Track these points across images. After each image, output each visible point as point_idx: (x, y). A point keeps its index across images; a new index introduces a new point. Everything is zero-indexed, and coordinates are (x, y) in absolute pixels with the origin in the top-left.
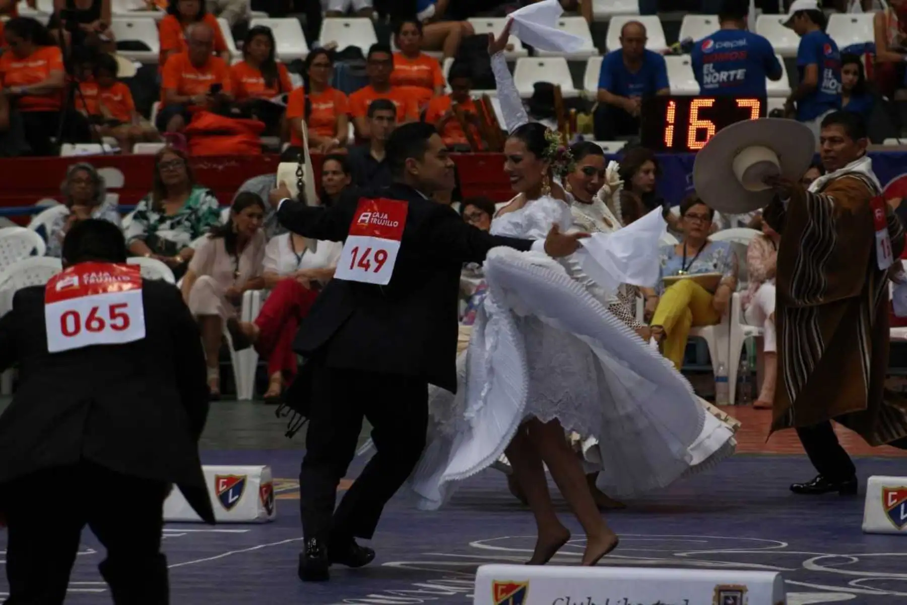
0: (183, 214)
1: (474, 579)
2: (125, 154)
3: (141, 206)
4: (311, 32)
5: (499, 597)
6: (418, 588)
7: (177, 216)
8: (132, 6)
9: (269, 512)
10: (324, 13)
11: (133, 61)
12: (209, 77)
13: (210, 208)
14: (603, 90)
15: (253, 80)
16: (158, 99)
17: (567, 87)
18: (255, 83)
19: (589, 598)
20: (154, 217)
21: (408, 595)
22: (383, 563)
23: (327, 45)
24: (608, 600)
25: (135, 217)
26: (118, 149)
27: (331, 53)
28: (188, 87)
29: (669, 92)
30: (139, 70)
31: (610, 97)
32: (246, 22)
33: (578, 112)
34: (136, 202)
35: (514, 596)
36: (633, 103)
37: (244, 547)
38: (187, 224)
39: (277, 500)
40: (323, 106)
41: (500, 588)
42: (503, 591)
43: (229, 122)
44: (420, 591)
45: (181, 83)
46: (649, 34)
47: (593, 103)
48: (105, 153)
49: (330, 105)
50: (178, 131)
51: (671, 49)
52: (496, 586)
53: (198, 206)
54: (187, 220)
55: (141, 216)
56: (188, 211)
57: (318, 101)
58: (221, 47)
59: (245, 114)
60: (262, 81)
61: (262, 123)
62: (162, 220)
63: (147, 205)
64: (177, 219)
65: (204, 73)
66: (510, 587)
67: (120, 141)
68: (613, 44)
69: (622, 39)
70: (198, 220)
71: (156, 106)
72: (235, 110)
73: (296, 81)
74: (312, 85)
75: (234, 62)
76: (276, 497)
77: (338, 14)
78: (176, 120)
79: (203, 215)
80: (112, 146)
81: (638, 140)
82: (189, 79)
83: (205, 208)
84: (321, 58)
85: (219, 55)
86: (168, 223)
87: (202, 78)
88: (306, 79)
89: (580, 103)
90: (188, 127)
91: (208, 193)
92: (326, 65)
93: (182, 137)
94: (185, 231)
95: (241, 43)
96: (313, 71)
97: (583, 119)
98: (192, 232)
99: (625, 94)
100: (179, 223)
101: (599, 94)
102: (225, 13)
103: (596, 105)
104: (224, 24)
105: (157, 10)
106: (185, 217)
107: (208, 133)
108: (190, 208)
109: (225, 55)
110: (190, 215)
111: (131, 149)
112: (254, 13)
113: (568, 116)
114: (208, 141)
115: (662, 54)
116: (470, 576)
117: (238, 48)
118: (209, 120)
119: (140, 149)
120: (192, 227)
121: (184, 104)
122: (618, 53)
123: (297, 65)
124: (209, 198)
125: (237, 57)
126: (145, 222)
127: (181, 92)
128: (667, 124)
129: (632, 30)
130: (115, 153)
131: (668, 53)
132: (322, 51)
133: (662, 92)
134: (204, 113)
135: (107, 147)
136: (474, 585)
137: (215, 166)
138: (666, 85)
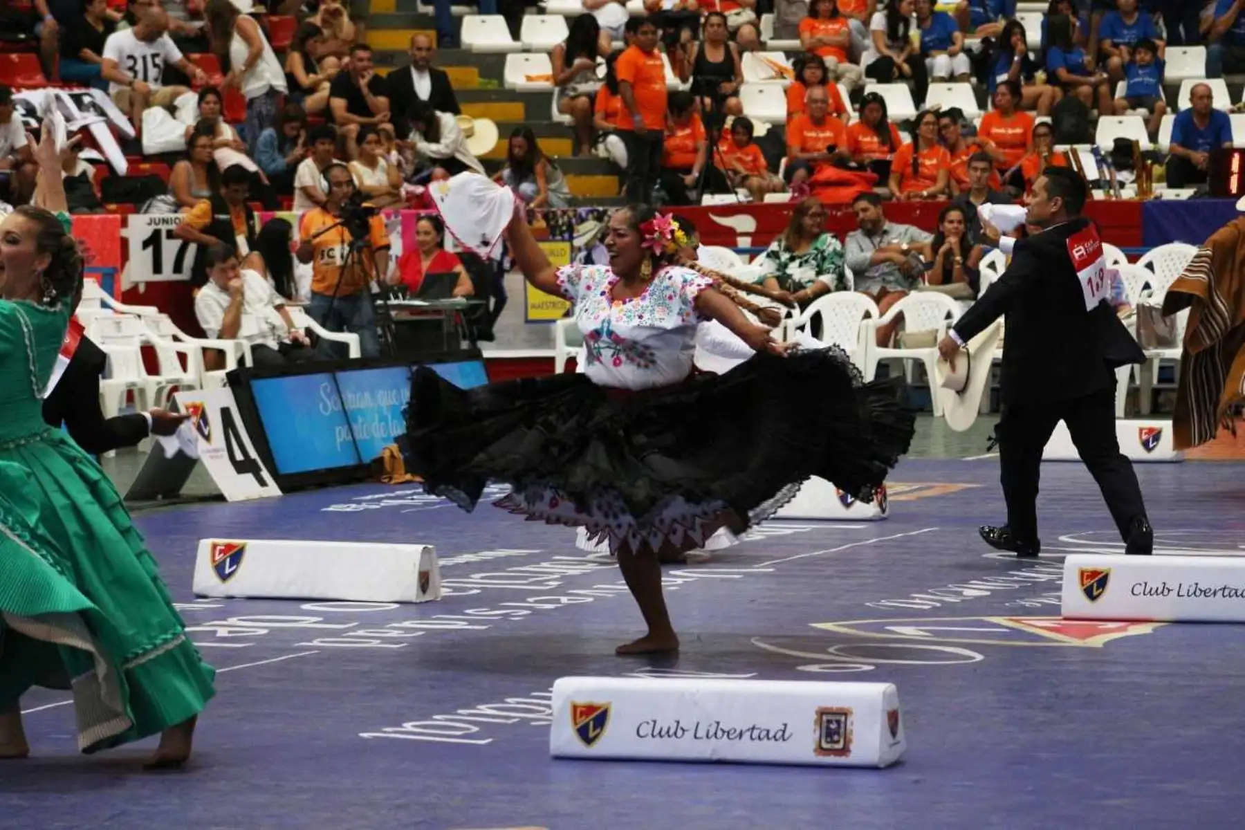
0: (810, 254)
1: (1062, 568)
2: (757, 203)
3: (774, 246)
4: (919, 96)
5: (1085, 581)
6: (1013, 576)
7: (805, 255)
8: (764, 75)
9: (883, 511)
10: (930, 80)
11: (764, 123)
12: (828, 134)
13: (835, 250)
14: (1175, 144)
15: (868, 139)
16: (784, 155)
17: (1145, 144)
18: (870, 140)
19: (1164, 583)
20: (785, 257)
21: (1005, 581)
22: (985, 553)
23: (932, 107)
24: (1180, 585)
25: (768, 256)
26: (751, 199)
27: (938, 114)
28: (810, 144)
29: (1232, 145)
30: (769, 131)
31: (1180, 150)
32: (862, 88)
33: (1153, 164)
34: (768, 244)
35: (1098, 581)
36: (1199, 157)
37: (860, 540)
38: (814, 262)
39: (890, 501)
40: (928, 162)
41: (1086, 574)
42: (1088, 577)
43: (846, 174)
44: (1016, 578)
45: (804, 140)
46: (1214, 94)
47: (1165, 156)
48: (739, 202)
49: (934, 161)
50: (803, 182)
51: (1235, 108)
52: (1082, 573)
53: (825, 247)
54: (814, 259)
55: (774, 255)
56: (815, 252)
57: (924, 157)
58: (840, 109)
59: (861, 167)
60: (876, 139)
61: (875, 175)
62: (792, 259)
63: (780, 245)
64: (805, 258)
65: (823, 131)
66: (1094, 573)
67: (751, 191)
68: (1184, 103)
69: (1191, 100)
70: (824, 259)
71: (784, 161)
72: (853, 164)
73: (906, 138)
74: (921, 141)
75: (851, 122)
76: (889, 499)
77: (942, 80)
78: (801, 173)
79: (829, 254)
80: (746, 197)
81: (1206, 188)
82: (811, 137)
83: (831, 249)
84: (929, 118)
85: (839, 115)
86: (797, 262)
87: (822, 135)
88: (915, 138)
89: (1155, 156)
90: (812, 179)
91: (833, 237)
92: (933, 123)
93: (806, 188)
94: (812, 269)
95: (857, 106)
96: (923, 129)
97: (1158, 170)
98: (817, 269)
99: (1195, 147)
100: (806, 261)
101: (1171, 149)
102: (843, 80)
103: (1169, 157)
104: (843, 90)
105: (784, 78)
106: (813, 256)
107: (828, 184)
108: (816, 249)
109: (844, 117)
110: (817, 255)
111: (762, 199)
112: (868, 80)
113: (1144, 167)
114: (830, 191)
115: (1227, 112)
116: (1060, 565)
117: (854, 110)
118: (830, 173)
119: (770, 198)
120: (818, 266)
121: (809, 160)
122: (1189, 111)
123: (907, 125)
124: (834, 240)
125: (855, 117)
126: (777, 261)
127: (803, 150)
128: (1232, 174)
129: (1201, 90)
130: (749, 202)
131: (1233, 112)
132: (928, 112)
133: (1227, 145)
134: (825, 166)
135: (742, 196)
136: (1062, 574)
137: (834, 213)
138: (1231, 139)
